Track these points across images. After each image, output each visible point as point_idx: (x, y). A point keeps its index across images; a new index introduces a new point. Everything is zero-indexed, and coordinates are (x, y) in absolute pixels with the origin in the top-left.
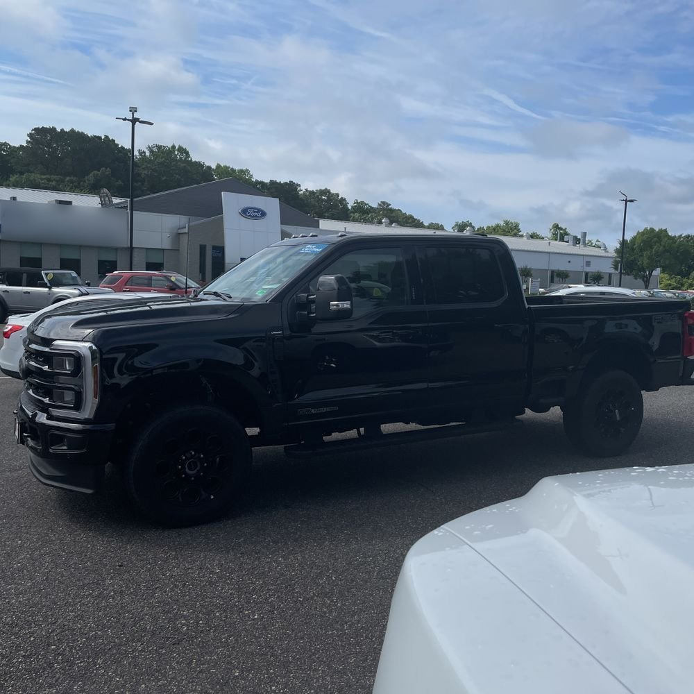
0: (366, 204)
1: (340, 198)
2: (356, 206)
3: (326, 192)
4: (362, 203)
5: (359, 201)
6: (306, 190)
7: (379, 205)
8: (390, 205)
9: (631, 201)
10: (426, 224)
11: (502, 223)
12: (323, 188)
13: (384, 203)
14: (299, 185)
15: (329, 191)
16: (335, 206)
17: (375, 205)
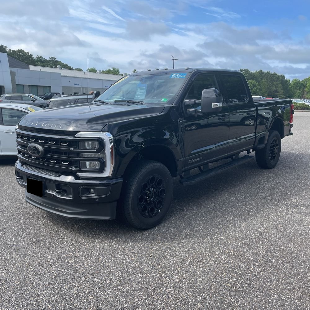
0: (43, 58)
1: (30, 54)
2: (38, 59)
3: (21, 51)
4: (41, 57)
5: (39, 56)
6: (10, 50)
7: (50, 59)
8: (56, 59)
9: (176, 60)
10: (74, 68)
11: (111, 69)
12: (20, 49)
13: (52, 57)
14: (7, 47)
15: (23, 51)
16: (27, 58)
17: (48, 59)
